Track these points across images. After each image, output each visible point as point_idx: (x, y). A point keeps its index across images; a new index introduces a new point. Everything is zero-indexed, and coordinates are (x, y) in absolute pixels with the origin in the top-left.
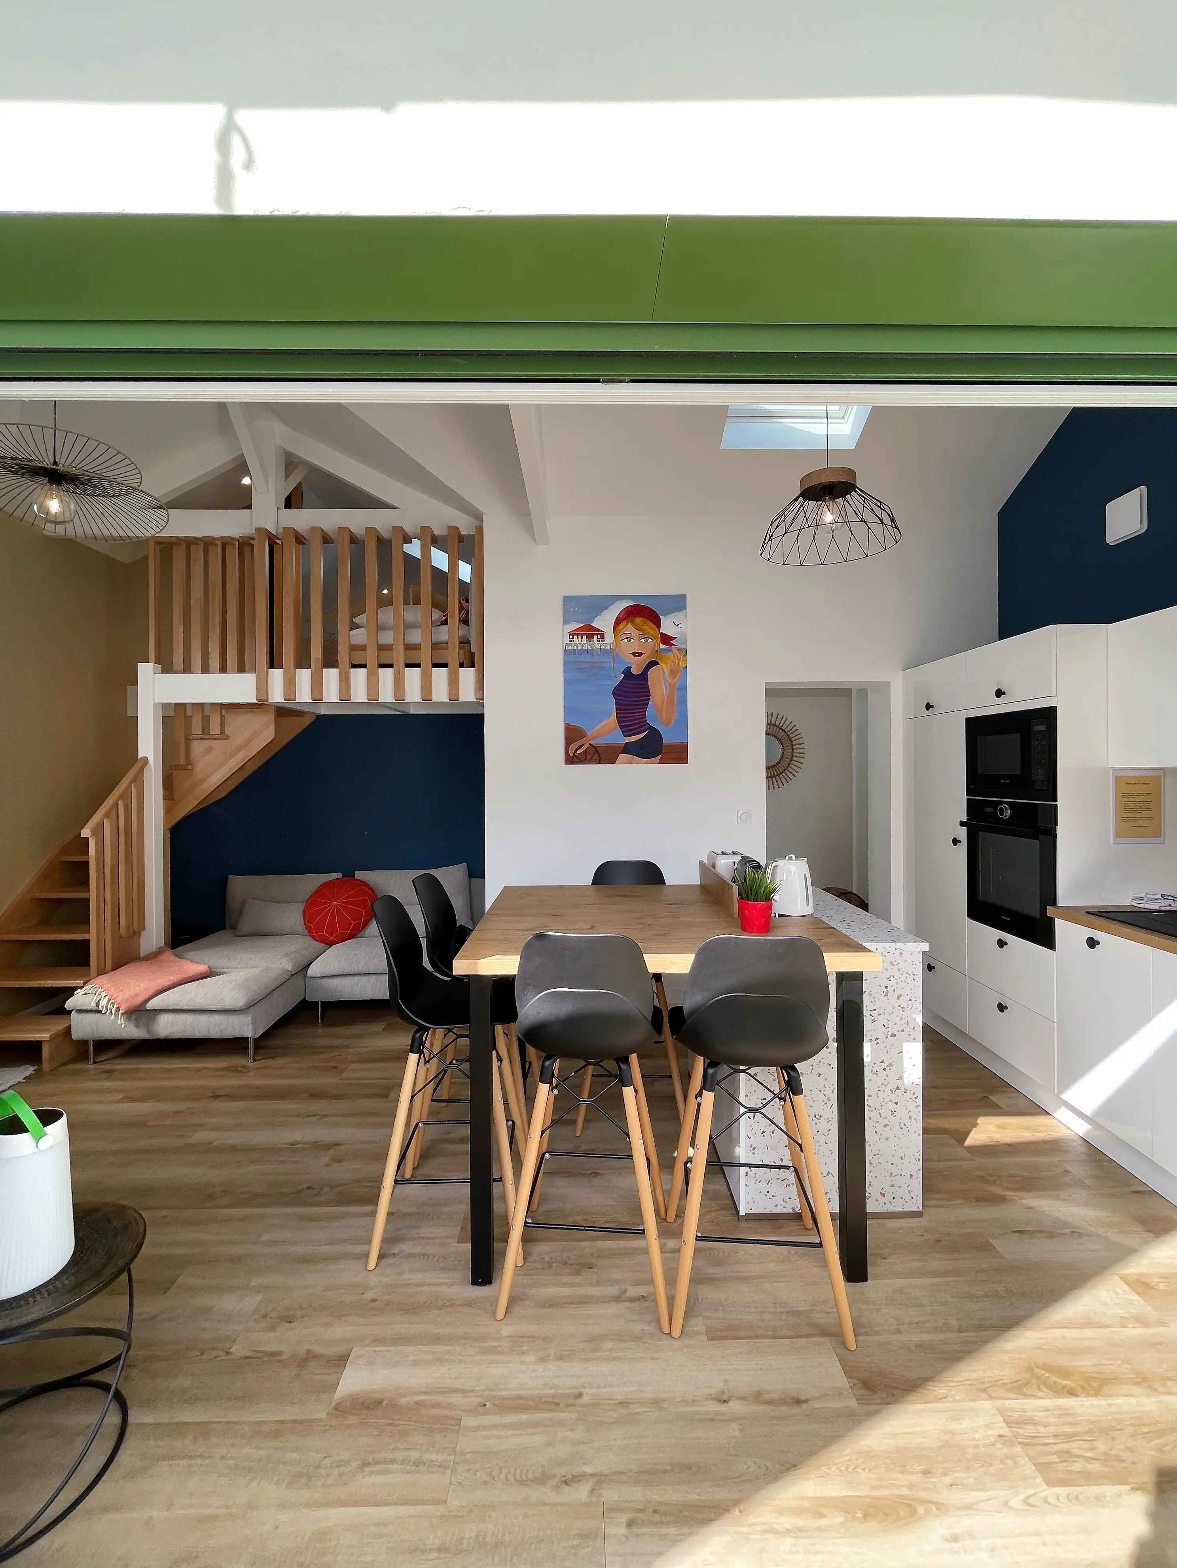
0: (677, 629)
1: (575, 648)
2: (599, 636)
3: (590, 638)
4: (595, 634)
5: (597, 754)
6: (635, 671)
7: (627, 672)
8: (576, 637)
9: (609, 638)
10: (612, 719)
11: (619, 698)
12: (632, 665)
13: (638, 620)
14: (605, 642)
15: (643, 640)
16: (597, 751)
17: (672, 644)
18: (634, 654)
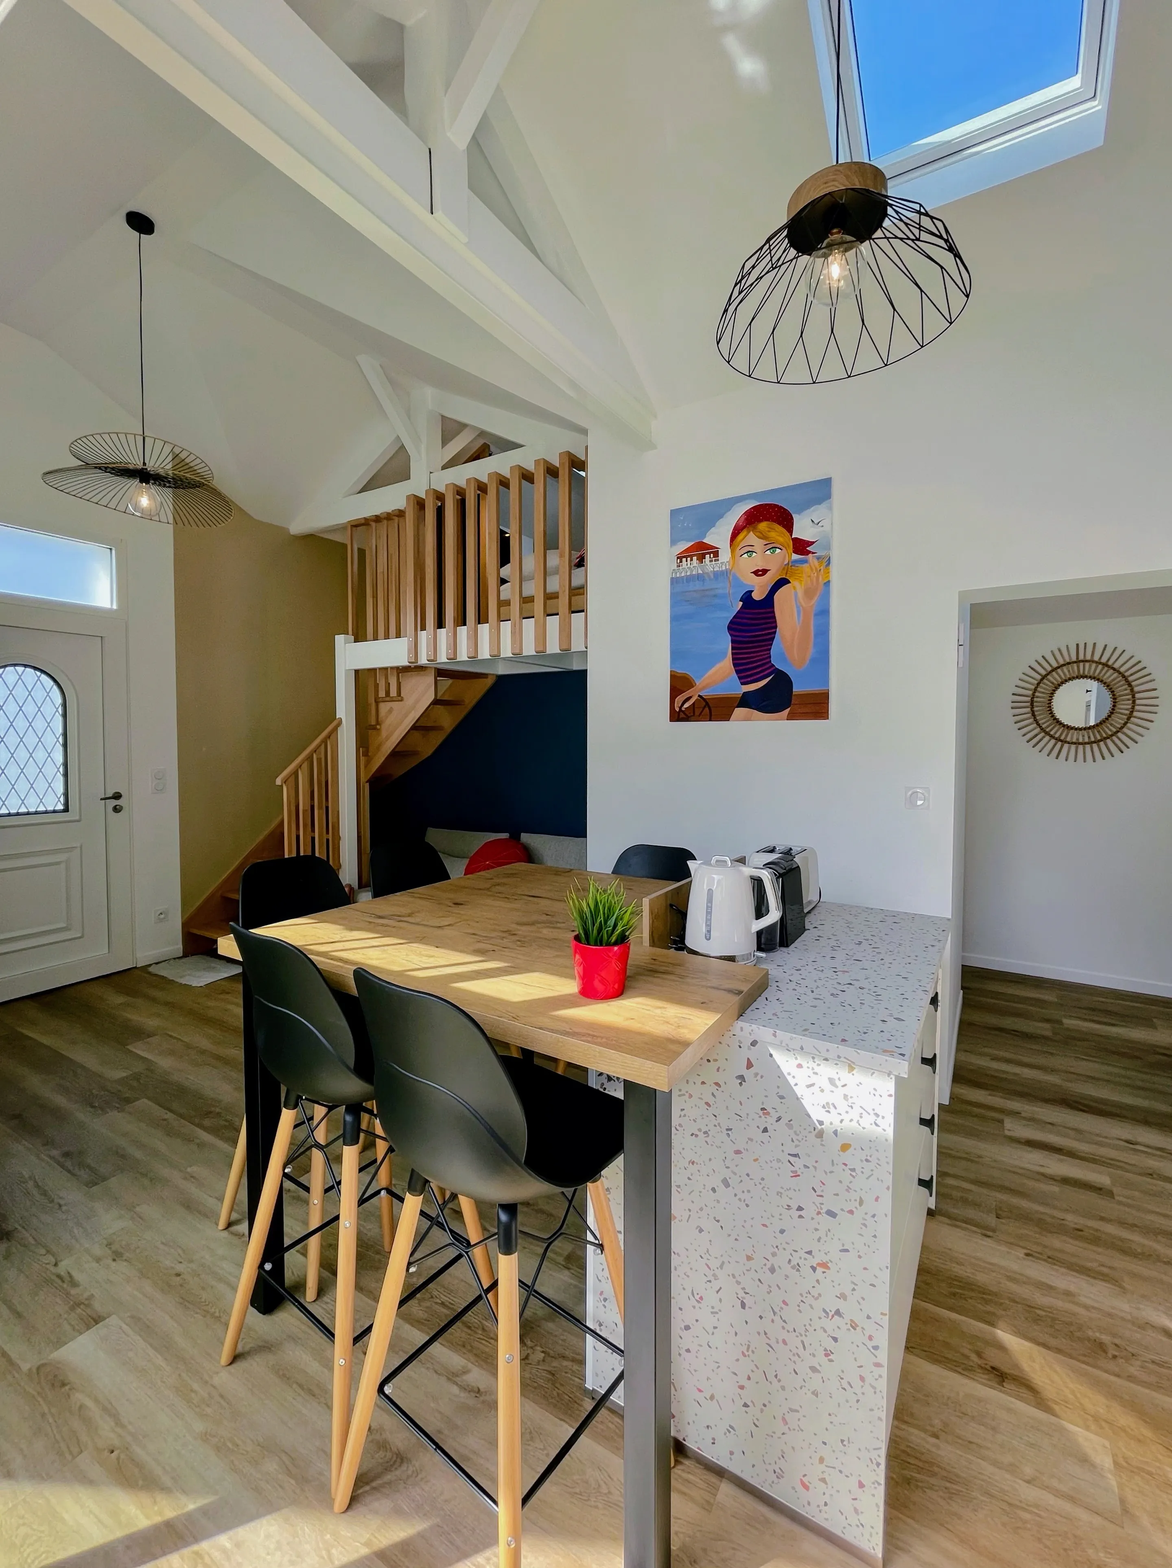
0: (817, 529)
1: (683, 575)
2: (712, 555)
3: (701, 558)
4: (708, 553)
5: (707, 709)
6: (757, 596)
7: (747, 598)
8: (684, 559)
9: (725, 555)
10: (727, 663)
11: (737, 634)
12: (753, 586)
13: (763, 526)
14: (719, 562)
15: (768, 552)
16: (707, 704)
17: (809, 552)
18: (756, 573)
